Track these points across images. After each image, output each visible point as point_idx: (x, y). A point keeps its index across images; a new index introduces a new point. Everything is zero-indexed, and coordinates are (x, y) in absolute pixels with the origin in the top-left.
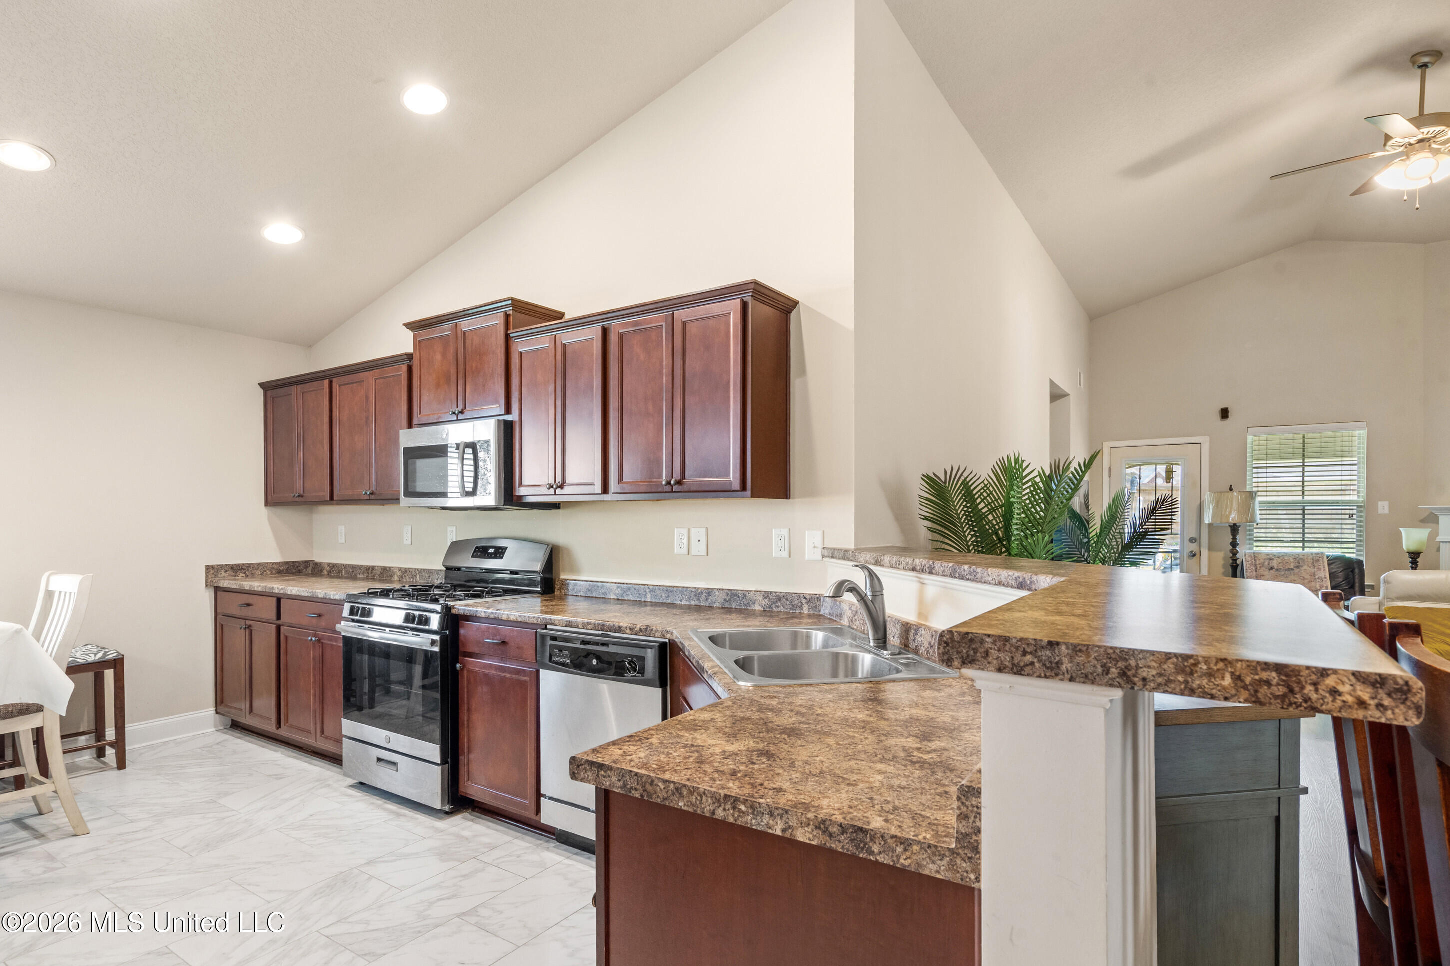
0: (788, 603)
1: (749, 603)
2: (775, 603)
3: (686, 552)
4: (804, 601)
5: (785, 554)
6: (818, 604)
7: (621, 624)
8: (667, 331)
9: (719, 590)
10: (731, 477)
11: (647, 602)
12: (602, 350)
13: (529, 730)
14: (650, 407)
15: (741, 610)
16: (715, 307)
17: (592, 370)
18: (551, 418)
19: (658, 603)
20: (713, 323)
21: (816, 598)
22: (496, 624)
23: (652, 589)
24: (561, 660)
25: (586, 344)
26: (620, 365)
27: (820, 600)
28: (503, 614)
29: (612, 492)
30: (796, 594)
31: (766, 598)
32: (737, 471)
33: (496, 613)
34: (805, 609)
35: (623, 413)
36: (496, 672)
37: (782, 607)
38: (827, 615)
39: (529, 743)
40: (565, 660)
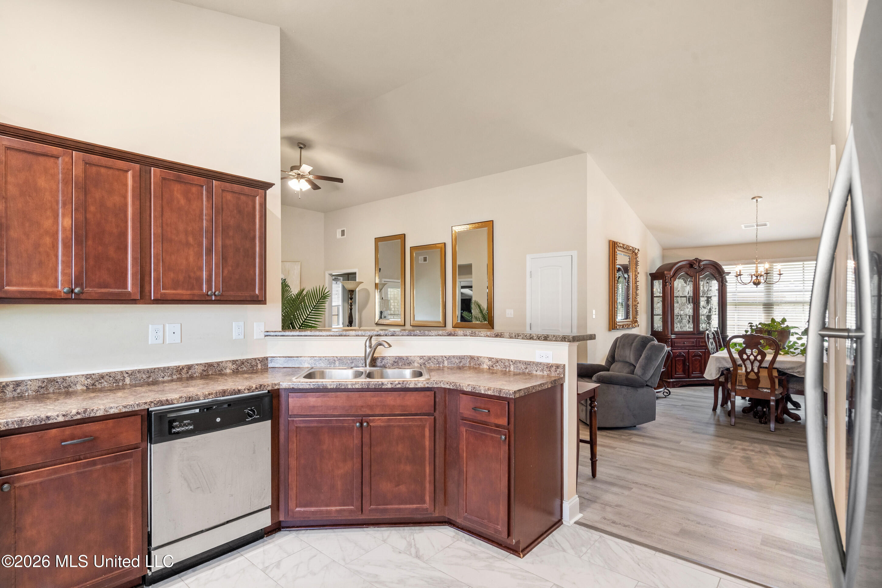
0: (249, 365)
1: (222, 369)
2: (240, 366)
3: (162, 342)
4: (258, 362)
5: (242, 337)
6: (266, 362)
7: (240, 388)
8: (207, 191)
9: (197, 365)
10: (257, 292)
11: (126, 384)
12: (139, 184)
13: (131, 505)
14: (191, 240)
15: (216, 375)
16: (246, 189)
17: (125, 197)
18: (63, 227)
19: (139, 383)
20: (243, 198)
21: (265, 359)
22: (77, 424)
23: (131, 374)
24: (183, 429)
25: (117, 173)
26: (161, 202)
27: (268, 360)
28: (97, 411)
29: (153, 299)
30: (253, 359)
31: (234, 364)
32: (260, 289)
33: (85, 412)
34: (259, 366)
35: (163, 239)
36: (77, 471)
37: (245, 368)
38: (279, 367)
39: (131, 515)
40: (187, 428)
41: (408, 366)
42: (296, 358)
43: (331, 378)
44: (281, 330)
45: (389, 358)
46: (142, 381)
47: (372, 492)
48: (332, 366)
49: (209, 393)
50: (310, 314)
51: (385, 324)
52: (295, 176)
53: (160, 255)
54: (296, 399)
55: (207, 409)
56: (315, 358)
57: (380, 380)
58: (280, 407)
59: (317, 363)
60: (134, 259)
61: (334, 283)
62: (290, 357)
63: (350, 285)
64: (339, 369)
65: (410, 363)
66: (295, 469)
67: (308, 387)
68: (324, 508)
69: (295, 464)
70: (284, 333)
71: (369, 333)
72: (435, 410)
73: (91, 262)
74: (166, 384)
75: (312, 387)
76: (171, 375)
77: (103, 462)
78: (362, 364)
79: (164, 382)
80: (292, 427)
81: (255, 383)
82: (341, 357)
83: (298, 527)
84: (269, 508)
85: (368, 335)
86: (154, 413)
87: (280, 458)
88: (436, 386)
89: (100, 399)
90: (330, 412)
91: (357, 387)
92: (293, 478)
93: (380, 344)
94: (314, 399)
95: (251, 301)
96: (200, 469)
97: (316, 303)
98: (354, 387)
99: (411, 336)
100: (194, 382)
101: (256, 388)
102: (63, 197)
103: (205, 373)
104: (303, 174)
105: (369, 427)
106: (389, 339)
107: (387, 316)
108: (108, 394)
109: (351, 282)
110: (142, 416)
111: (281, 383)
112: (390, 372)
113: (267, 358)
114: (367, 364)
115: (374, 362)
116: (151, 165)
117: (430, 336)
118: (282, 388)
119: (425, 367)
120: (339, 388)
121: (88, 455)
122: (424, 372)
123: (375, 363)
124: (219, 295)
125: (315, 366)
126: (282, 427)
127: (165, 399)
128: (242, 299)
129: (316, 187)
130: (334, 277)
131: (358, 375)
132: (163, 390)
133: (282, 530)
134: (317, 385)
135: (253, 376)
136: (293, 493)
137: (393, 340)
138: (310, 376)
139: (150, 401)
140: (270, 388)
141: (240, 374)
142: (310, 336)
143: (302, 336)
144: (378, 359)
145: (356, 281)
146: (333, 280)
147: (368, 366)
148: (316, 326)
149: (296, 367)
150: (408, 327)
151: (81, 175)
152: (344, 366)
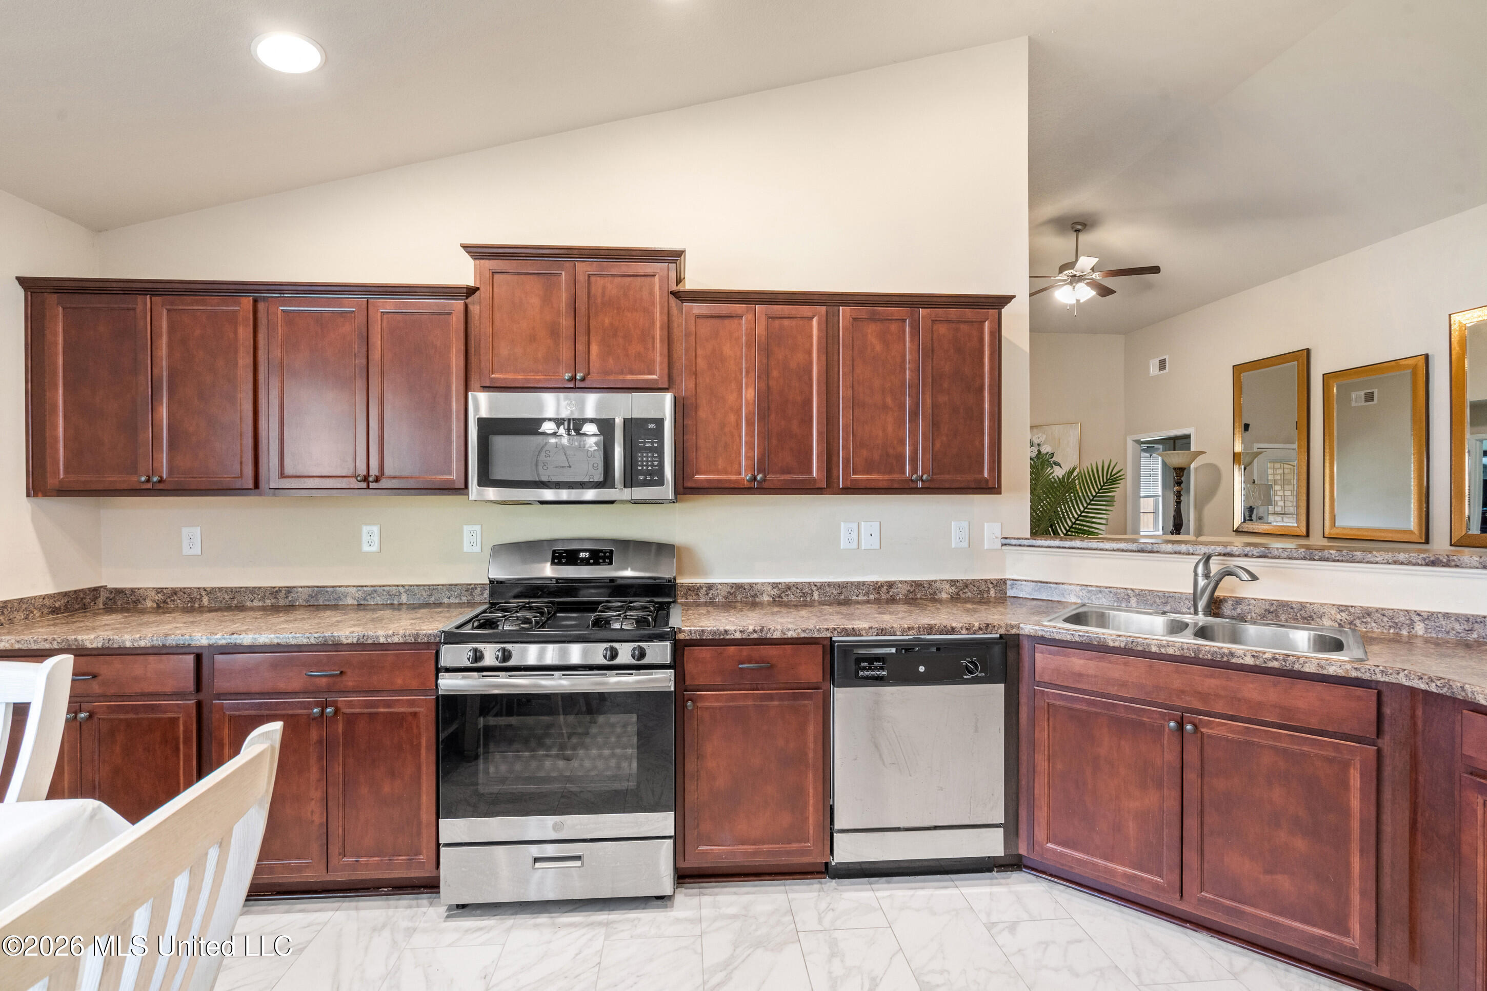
0: (976, 589)
1: (935, 593)
2: (962, 590)
3: (856, 547)
4: (991, 586)
5: (965, 544)
6: (1004, 587)
7: (954, 625)
8: (912, 326)
9: (901, 582)
10: (986, 475)
11: (814, 600)
12: (825, 333)
13: (811, 762)
14: (889, 400)
15: (926, 599)
16: (969, 313)
17: (810, 353)
18: (746, 400)
19: (828, 601)
20: (964, 327)
21: (1002, 582)
22: (755, 645)
23: (821, 587)
24: (873, 673)
25: (801, 322)
26: (851, 352)
27: (1006, 584)
28: (774, 631)
29: (841, 487)
30: (981, 580)
31: (952, 586)
32: (991, 470)
33: (761, 631)
34: (992, 593)
35: (854, 403)
36: (754, 703)
37: (969, 593)
38: (1024, 597)
39: (811, 776)
40: (878, 673)
41: (1304, 624)
42: (1055, 585)
43: (1118, 629)
44: (1029, 536)
45: (1253, 601)
46: (832, 598)
47: (1206, 866)
48: (1124, 605)
49: (909, 626)
50: (1086, 510)
51: (1257, 531)
52: (1067, 280)
53: (850, 425)
54: (1048, 656)
55: (906, 650)
56: (1090, 588)
57: (1226, 646)
58: (1021, 665)
59: (1093, 597)
60: (820, 433)
61: (1145, 457)
62: (1044, 582)
63: (1177, 458)
64: (1138, 612)
65: (1311, 617)
66: (1046, 776)
67: (1069, 638)
68: (1099, 861)
69: (1046, 767)
70: (1034, 541)
71: (1203, 549)
72: (1379, 732)
73: (774, 442)
74: (859, 606)
75: (1078, 639)
76: (867, 594)
77: (781, 698)
78: (1189, 609)
79: (858, 603)
80: (1040, 703)
81: (978, 619)
82: (1142, 590)
83: (1051, 875)
84: (1001, 827)
85: (1203, 552)
86: (838, 645)
87: (1020, 750)
88: (1382, 680)
89: (781, 617)
90: (1113, 690)
91: (1171, 653)
92: (1041, 789)
93: (1230, 573)
94: (1082, 662)
95: (976, 488)
96: (896, 736)
97: (1097, 491)
98: (1163, 651)
99: (1314, 560)
100: (894, 607)
101: (980, 629)
102: (746, 363)
103: (911, 596)
104: (1081, 274)
105: (1199, 735)
106: (1252, 564)
107: (1265, 517)
108: (792, 610)
109: (1178, 453)
110: (824, 646)
111: (1022, 625)
112: (1251, 630)
113: (1004, 581)
114: (1200, 609)
115: (1215, 606)
116: (838, 304)
117: (1368, 562)
118: (1023, 633)
119: (1354, 630)
120: (1131, 649)
121: (766, 686)
122: (1348, 640)
123: (1219, 608)
124: (928, 481)
125: (1090, 602)
126: (1023, 700)
127: (851, 627)
128: (962, 485)
129: (1105, 291)
130: (1144, 446)
131: (1177, 628)
132: (852, 614)
133: (1024, 869)
134: (1087, 636)
135: (979, 607)
136: (1041, 815)
137: (1267, 567)
138: (1077, 619)
139: (833, 628)
140: (1002, 631)
141: (960, 602)
142: (1081, 548)
143: (1065, 548)
144: (1226, 601)
145: (1189, 449)
146: (1144, 450)
147: (1201, 614)
148: (1096, 531)
149: (1054, 601)
150: (1316, 539)
151: (764, 333)
152: (1147, 607)
